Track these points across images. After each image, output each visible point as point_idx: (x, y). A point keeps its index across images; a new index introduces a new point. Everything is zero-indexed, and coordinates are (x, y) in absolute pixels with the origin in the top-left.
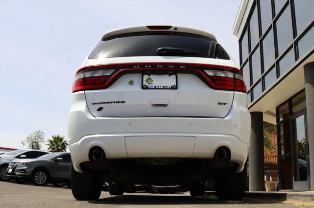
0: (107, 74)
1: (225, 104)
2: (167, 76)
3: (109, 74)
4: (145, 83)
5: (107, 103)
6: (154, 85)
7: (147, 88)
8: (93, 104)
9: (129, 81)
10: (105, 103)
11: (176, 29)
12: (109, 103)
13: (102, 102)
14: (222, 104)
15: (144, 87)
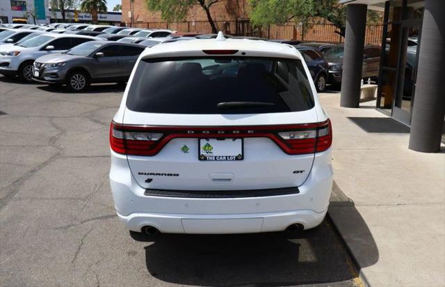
0: (153, 139)
1: (301, 172)
2: (231, 140)
3: (156, 139)
4: (203, 152)
5: (157, 174)
6: (214, 154)
7: (205, 159)
8: (139, 174)
9: (182, 146)
10: (154, 174)
11: (244, 53)
12: (160, 174)
13: (150, 172)
14: (298, 172)
15: (202, 158)
